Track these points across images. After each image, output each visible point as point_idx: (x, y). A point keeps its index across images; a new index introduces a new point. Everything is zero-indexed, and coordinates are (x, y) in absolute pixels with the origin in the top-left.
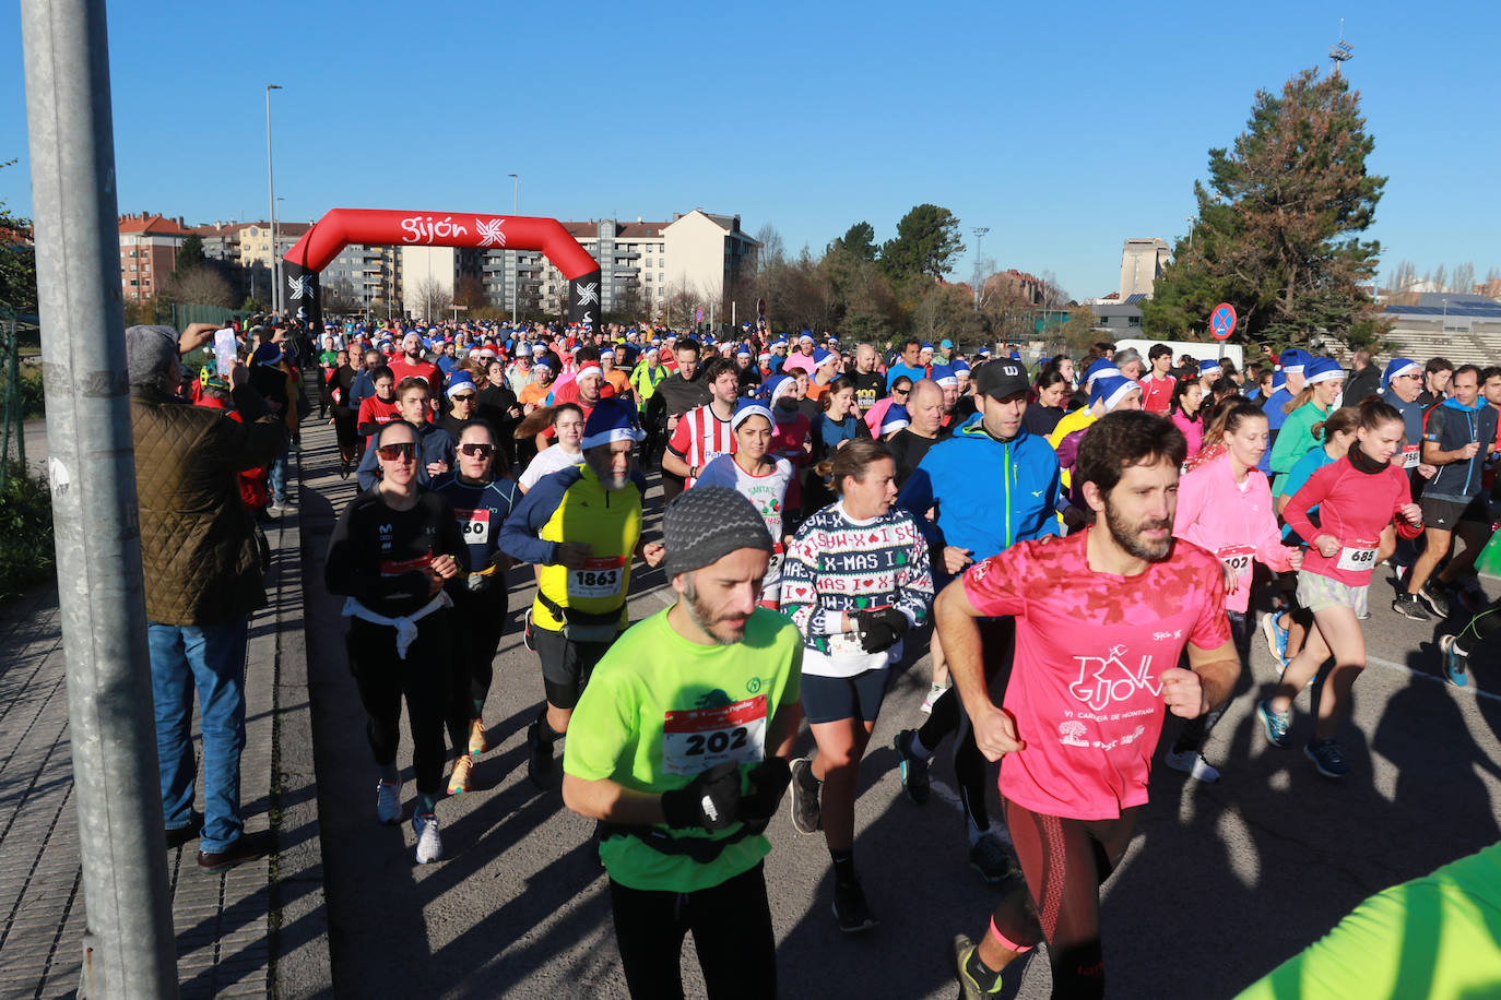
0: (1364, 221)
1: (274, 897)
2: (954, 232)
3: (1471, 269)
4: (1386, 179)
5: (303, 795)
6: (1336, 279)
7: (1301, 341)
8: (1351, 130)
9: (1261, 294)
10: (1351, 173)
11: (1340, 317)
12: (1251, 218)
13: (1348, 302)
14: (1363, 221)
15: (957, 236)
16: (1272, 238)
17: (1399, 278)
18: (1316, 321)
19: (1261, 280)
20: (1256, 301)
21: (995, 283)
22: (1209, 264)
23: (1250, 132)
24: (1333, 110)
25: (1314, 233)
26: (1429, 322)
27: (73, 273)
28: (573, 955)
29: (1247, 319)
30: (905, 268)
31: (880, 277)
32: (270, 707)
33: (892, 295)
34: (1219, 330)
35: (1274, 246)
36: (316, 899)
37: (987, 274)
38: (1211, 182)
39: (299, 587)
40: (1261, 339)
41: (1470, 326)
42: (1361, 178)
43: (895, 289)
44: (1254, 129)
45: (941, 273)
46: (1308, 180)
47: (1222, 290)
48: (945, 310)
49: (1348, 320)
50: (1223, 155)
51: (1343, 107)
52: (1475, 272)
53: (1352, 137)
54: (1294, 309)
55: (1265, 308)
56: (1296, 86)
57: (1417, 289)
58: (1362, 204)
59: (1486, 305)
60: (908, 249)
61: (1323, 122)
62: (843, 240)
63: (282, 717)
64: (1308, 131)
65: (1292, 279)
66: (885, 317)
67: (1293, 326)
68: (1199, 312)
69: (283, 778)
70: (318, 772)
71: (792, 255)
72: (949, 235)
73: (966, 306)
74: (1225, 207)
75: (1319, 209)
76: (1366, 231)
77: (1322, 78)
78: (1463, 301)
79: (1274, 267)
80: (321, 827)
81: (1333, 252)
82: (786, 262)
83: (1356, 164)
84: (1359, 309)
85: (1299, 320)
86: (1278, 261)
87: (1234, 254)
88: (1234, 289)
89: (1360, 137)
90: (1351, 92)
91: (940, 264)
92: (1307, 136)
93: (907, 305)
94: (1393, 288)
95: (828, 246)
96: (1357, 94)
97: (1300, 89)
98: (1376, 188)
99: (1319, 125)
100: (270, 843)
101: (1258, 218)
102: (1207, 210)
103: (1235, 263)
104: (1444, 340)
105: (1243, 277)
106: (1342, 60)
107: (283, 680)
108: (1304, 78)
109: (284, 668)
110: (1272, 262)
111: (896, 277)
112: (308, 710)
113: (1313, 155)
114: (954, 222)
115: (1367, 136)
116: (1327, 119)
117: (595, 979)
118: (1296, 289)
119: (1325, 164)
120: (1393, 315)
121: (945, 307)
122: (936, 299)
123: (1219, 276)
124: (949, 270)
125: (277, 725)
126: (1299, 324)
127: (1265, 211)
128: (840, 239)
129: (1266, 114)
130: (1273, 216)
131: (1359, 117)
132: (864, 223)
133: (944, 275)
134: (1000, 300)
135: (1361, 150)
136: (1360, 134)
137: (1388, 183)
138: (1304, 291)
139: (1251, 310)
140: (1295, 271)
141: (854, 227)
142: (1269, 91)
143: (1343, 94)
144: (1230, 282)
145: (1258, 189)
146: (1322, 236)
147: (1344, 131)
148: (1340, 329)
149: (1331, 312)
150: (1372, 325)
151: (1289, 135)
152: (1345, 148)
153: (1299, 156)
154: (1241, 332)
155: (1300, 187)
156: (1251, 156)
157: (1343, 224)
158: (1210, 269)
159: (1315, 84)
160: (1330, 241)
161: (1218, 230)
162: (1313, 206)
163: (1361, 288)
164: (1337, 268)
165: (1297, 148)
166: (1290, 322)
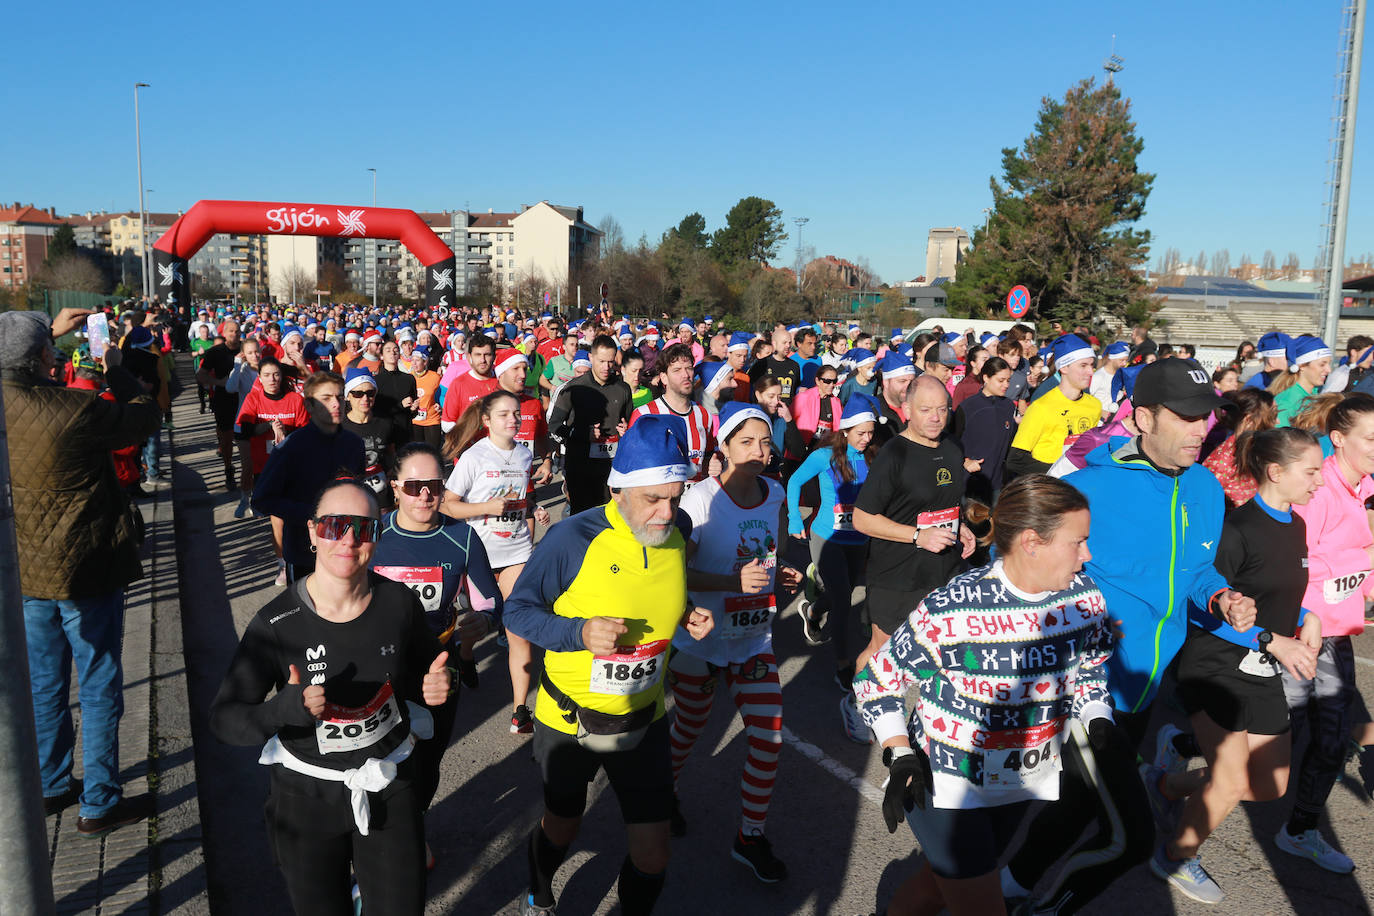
0: (1137, 212)
1: (154, 858)
2: (778, 222)
3: (1226, 254)
4: (1155, 176)
5: (180, 758)
6: (1114, 263)
7: (1086, 318)
8: (1124, 133)
9: (1051, 278)
10: (1124, 171)
11: (1118, 297)
12: (1039, 210)
13: (1124, 285)
14: (1135, 213)
15: (780, 226)
16: (1058, 228)
17: (1167, 263)
18: (1098, 301)
19: (1050, 264)
20: (1045, 283)
21: (815, 268)
22: (1005, 251)
23: (1037, 134)
24: (1108, 114)
25: (1094, 223)
26: (1193, 301)
28: (444, 901)
29: (1038, 300)
30: (733, 254)
31: (712, 263)
32: (147, 674)
33: (722, 279)
34: (1015, 309)
35: (1060, 235)
36: (195, 858)
37: (807, 260)
38: (1004, 178)
39: (174, 558)
40: (1050, 317)
41: (1227, 305)
42: (1133, 174)
43: (724, 273)
44: (1040, 131)
45: (767, 259)
46: (1088, 177)
47: (1016, 274)
48: (771, 293)
50: (1015, 154)
51: (1117, 112)
52: (1231, 257)
53: (1125, 139)
54: (1079, 290)
55: (1053, 290)
56: (1076, 94)
57: (1182, 272)
58: (1135, 198)
59: (1242, 286)
60: (736, 237)
61: (1100, 126)
62: (678, 229)
63: (159, 683)
64: (1087, 133)
65: (1076, 263)
66: (718, 299)
67: (1079, 306)
68: (995, 293)
69: (161, 742)
70: (195, 735)
71: (631, 243)
72: (773, 225)
73: (789, 288)
74: (1017, 200)
75: (1098, 202)
76: (1138, 222)
77: (1099, 86)
78: (1221, 283)
79: (1061, 253)
80: (199, 788)
81: (1110, 243)
82: (626, 249)
83: (1129, 163)
84: (1134, 290)
85: (1083, 300)
86: (1064, 248)
87: (1026, 241)
88: (1027, 273)
89: (1131, 139)
90: (1123, 100)
91: (765, 251)
92: (1087, 138)
93: (736, 288)
94: (1162, 272)
95: (664, 234)
96: (1128, 102)
97: (1080, 96)
98: (1146, 184)
99: (1096, 128)
100: (150, 806)
101: (1046, 210)
102: (1001, 202)
103: (1027, 250)
104: (1206, 317)
105: (1034, 262)
106: (1115, 71)
107: (159, 648)
108: (1083, 87)
109: (159, 636)
110: (1058, 249)
111: (726, 262)
112: (184, 675)
113: (1092, 154)
114: (777, 213)
115: (1138, 138)
116: (1103, 123)
118: (1080, 272)
119: (1103, 162)
120: (1163, 296)
121: (771, 289)
122: (762, 282)
123: (1013, 261)
124: (773, 256)
125: (153, 692)
126: (1083, 304)
127: (1051, 204)
128: (674, 229)
129: (1051, 118)
130: (1059, 208)
131: (1130, 121)
132: (696, 214)
133: (769, 260)
134: (819, 283)
135: (1132, 150)
136: (1131, 136)
137: (1155, 180)
138: (1087, 275)
139: (1042, 291)
140: (1078, 256)
141: (687, 218)
142: (1053, 97)
143: (1116, 101)
144: (1022, 267)
145: (1046, 184)
146: (1100, 225)
147: (1118, 134)
148: (1118, 308)
149: (1110, 292)
150: (1144, 304)
151: (1071, 137)
152: (1119, 149)
153: (1080, 155)
154: (1033, 311)
155: (1081, 183)
156: (1038, 155)
157: (1120, 215)
158: (1005, 255)
159: (1092, 92)
160: (1108, 230)
161: (1011, 220)
162: (1093, 199)
163: (1135, 272)
164: (1115, 254)
165: (1078, 148)
166: (1076, 302)
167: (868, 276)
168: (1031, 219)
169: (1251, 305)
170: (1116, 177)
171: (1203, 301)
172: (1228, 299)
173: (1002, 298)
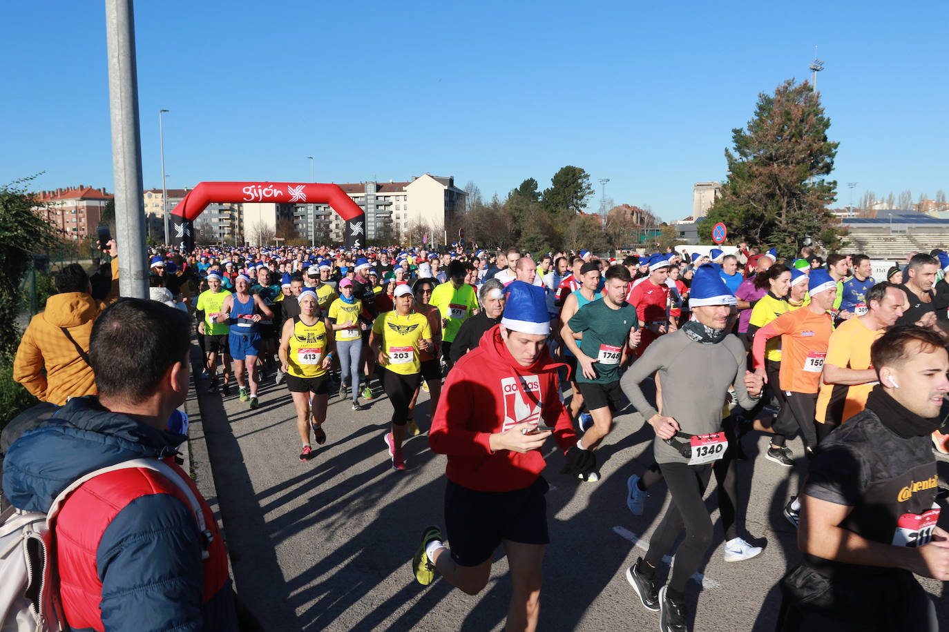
0: (828, 169)
2: (587, 182)
3: (910, 195)
4: (839, 144)
6: (811, 204)
7: (792, 242)
8: (816, 115)
9: (766, 215)
11: (814, 227)
12: (757, 170)
13: (819, 218)
14: (825, 169)
15: (589, 185)
16: (771, 181)
17: (865, 202)
18: (799, 230)
19: (766, 206)
20: (763, 219)
21: (613, 213)
22: (735, 199)
23: (756, 118)
24: (805, 103)
25: (795, 177)
26: (881, 228)
27: (131, 236)
29: (759, 230)
30: (557, 206)
31: (542, 212)
33: (550, 223)
34: (717, 238)
35: (773, 186)
37: (608, 208)
38: (734, 149)
40: (768, 242)
41: (907, 230)
42: (822, 143)
43: (551, 219)
44: (758, 116)
45: (580, 208)
46: (790, 146)
47: (744, 213)
48: (583, 231)
49: (819, 229)
50: (741, 132)
51: (811, 101)
52: (913, 196)
53: (817, 119)
54: (787, 223)
55: (769, 223)
56: (782, 90)
57: (877, 207)
58: (826, 159)
59: (918, 216)
60: (559, 194)
61: (798, 111)
62: (519, 189)
64: (789, 117)
65: (785, 205)
66: (547, 237)
67: (786, 234)
68: (730, 227)
71: (487, 200)
72: (584, 185)
73: (596, 228)
74: (744, 163)
75: (798, 163)
76: (829, 175)
77: (798, 84)
78: (903, 214)
79: (773, 198)
81: (808, 190)
82: (483, 204)
83: (819, 136)
84: (826, 222)
85: (790, 229)
86: (775, 195)
87: (748, 191)
88: (750, 212)
89: (822, 119)
90: (815, 92)
91: (579, 202)
92: (790, 120)
93: (559, 229)
94: (862, 208)
95: (510, 193)
96: (819, 94)
97: (785, 91)
98: (833, 149)
99: (796, 114)
101: (761, 169)
102: (733, 165)
103: (749, 197)
104: (891, 239)
105: (754, 205)
106: (818, 71)
108: (786, 85)
110: (771, 196)
111: (552, 211)
113: (793, 131)
114: (587, 176)
115: (826, 118)
116: (801, 109)
117: (336, 529)
118: (787, 211)
119: (801, 136)
120: (846, 225)
121: (583, 229)
122: (577, 224)
123: (740, 205)
124: (585, 206)
126: (789, 232)
127: (766, 165)
128: (516, 189)
129: (765, 107)
130: (771, 168)
131: (820, 107)
132: (531, 179)
133: (582, 209)
134: (616, 224)
135: (821, 127)
136: (822, 117)
137: (839, 146)
138: (792, 212)
139: (761, 225)
140: (786, 201)
141: (525, 182)
142: (766, 93)
143: (811, 93)
144: (746, 209)
145: (762, 152)
146: (801, 179)
147: (811, 116)
148: (814, 234)
149: (808, 225)
150: (833, 231)
151: (777, 120)
152: (812, 126)
153: (784, 132)
154: (755, 239)
155: (786, 150)
156: (756, 132)
157: (815, 171)
158: (735, 201)
159: (793, 88)
160: (807, 182)
161: (739, 177)
162: (794, 161)
163: (827, 210)
164: (811, 198)
165: (783, 127)
166: (785, 231)
167: (651, 217)
168: (752, 177)
169: (923, 229)
170: (810, 146)
171: (889, 228)
172: (907, 225)
173: (735, 230)
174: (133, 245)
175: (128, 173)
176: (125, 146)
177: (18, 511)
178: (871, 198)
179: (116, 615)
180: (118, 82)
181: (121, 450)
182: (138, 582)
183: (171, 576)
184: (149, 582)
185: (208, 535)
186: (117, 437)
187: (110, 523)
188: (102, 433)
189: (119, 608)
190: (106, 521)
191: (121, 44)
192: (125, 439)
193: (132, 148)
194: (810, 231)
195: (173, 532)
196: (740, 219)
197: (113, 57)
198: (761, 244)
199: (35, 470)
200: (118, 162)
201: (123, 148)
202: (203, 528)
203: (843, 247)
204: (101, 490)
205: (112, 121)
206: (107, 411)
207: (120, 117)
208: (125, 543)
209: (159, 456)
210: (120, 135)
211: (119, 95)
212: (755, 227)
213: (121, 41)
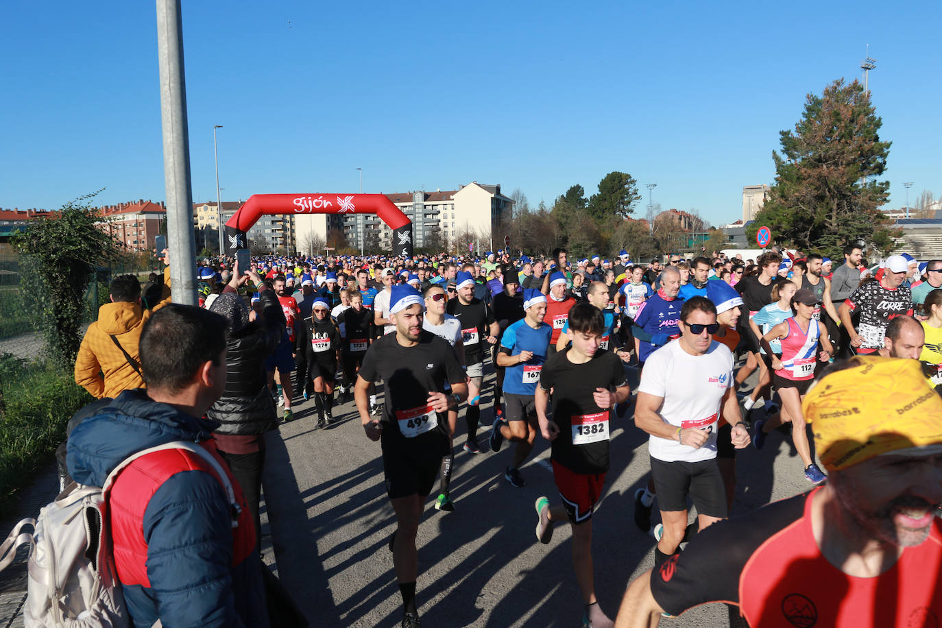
0: (880, 169)
2: (634, 188)
4: (891, 143)
6: (862, 206)
8: (867, 115)
9: (816, 218)
10: (867, 141)
11: (866, 229)
12: (806, 172)
13: (871, 220)
14: (877, 169)
15: (635, 190)
16: (820, 183)
17: (923, 202)
18: (850, 232)
19: (815, 209)
20: (812, 222)
21: (660, 218)
22: (783, 201)
23: (804, 119)
24: (855, 103)
25: (845, 179)
27: (181, 249)
29: (809, 233)
30: (604, 212)
31: (589, 218)
33: (596, 229)
34: (762, 242)
35: (822, 188)
37: (655, 213)
38: (782, 151)
40: (818, 245)
42: (874, 143)
43: (597, 224)
44: (806, 117)
45: (627, 214)
46: (839, 147)
47: (793, 215)
48: (630, 237)
49: (871, 231)
50: (788, 134)
51: (861, 101)
53: (868, 119)
54: (838, 225)
55: (819, 226)
56: (831, 90)
57: (935, 207)
58: (877, 160)
60: (605, 200)
61: (848, 111)
62: (565, 196)
64: (839, 117)
65: (835, 207)
66: (592, 242)
67: (836, 236)
71: (534, 207)
72: (630, 190)
73: (643, 233)
74: (792, 165)
75: (848, 164)
76: (882, 175)
77: (847, 84)
79: (823, 200)
81: (860, 191)
82: (530, 211)
83: (870, 136)
84: (879, 223)
85: (841, 231)
86: (825, 197)
87: (796, 194)
88: (799, 215)
89: (873, 119)
90: (865, 92)
91: (626, 208)
92: (839, 121)
93: (606, 235)
94: (919, 208)
95: (556, 200)
96: (869, 93)
97: (834, 92)
98: (885, 149)
99: (846, 114)
101: (809, 171)
102: (780, 167)
103: (798, 200)
105: (803, 207)
106: (870, 69)
108: (835, 85)
110: (821, 198)
111: (599, 217)
113: (843, 131)
114: (633, 182)
115: (878, 118)
116: (850, 110)
118: (837, 214)
119: (851, 137)
120: (900, 226)
121: (630, 234)
122: (624, 230)
123: (789, 208)
124: (631, 211)
126: (840, 235)
127: (814, 167)
128: (563, 196)
129: (813, 108)
130: (820, 170)
131: (871, 106)
132: (577, 185)
133: (629, 215)
134: (664, 229)
135: (872, 126)
136: (873, 117)
137: (892, 146)
138: (843, 214)
139: (811, 228)
140: (836, 202)
141: (571, 188)
142: (815, 94)
143: (860, 93)
144: (795, 212)
145: (810, 154)
146: (852, 181)
147: (861, 116)
148: (867, 236)
149: (860, 226)
150: (887, 232)
151: (826, 121)
152: (863, 126)
153: (833, 133)
154: (805, 242)
155: (835, 152)
156: (804, 134)
157: (865, 172)
158: (783, 204)
159: (843, 88)
160: (858, 183)
161: (787, 179)
162: (844, 162)
163: (879, 211)
164: (861, 200)
165: (833, 127)
166: (835, 234)
167: (699, 221)
168: (800, 179)
173: (784, 233)
174: (183, 258)
175: (179, 190)
176: (176, 166)
177: (79, 485)
178: (928, 198)
179: (159, 571)
180: (169, 108)
181: (164, 434)
182: (177, 543)
183: (205, 539)
184: (186, 544)
185: (237, 507)
186: (160, 423)
187: (153, 494)
188: (149, 419)
189: (160, 565)
190: (151, 493)
191: (172, 73)
192: (167, 425)
193: (183, 168)
194: (862, 233)
195: (206, 503)
196: (789, 223)
197: (165, 84)
198: (811, 246)
199: (92, 450)
200: (169, 181)
201: (175, 168)
202: (233, 501)
203: (897, 248)
204: (147, 467)
205: (164, 143)
206: (152, 401)
207: (171, 139)
208: (166, 511)
209: (195, 439)
210: (172, 156)
211: (170, 119)
212: (804, 230)
213: (172, 69)
